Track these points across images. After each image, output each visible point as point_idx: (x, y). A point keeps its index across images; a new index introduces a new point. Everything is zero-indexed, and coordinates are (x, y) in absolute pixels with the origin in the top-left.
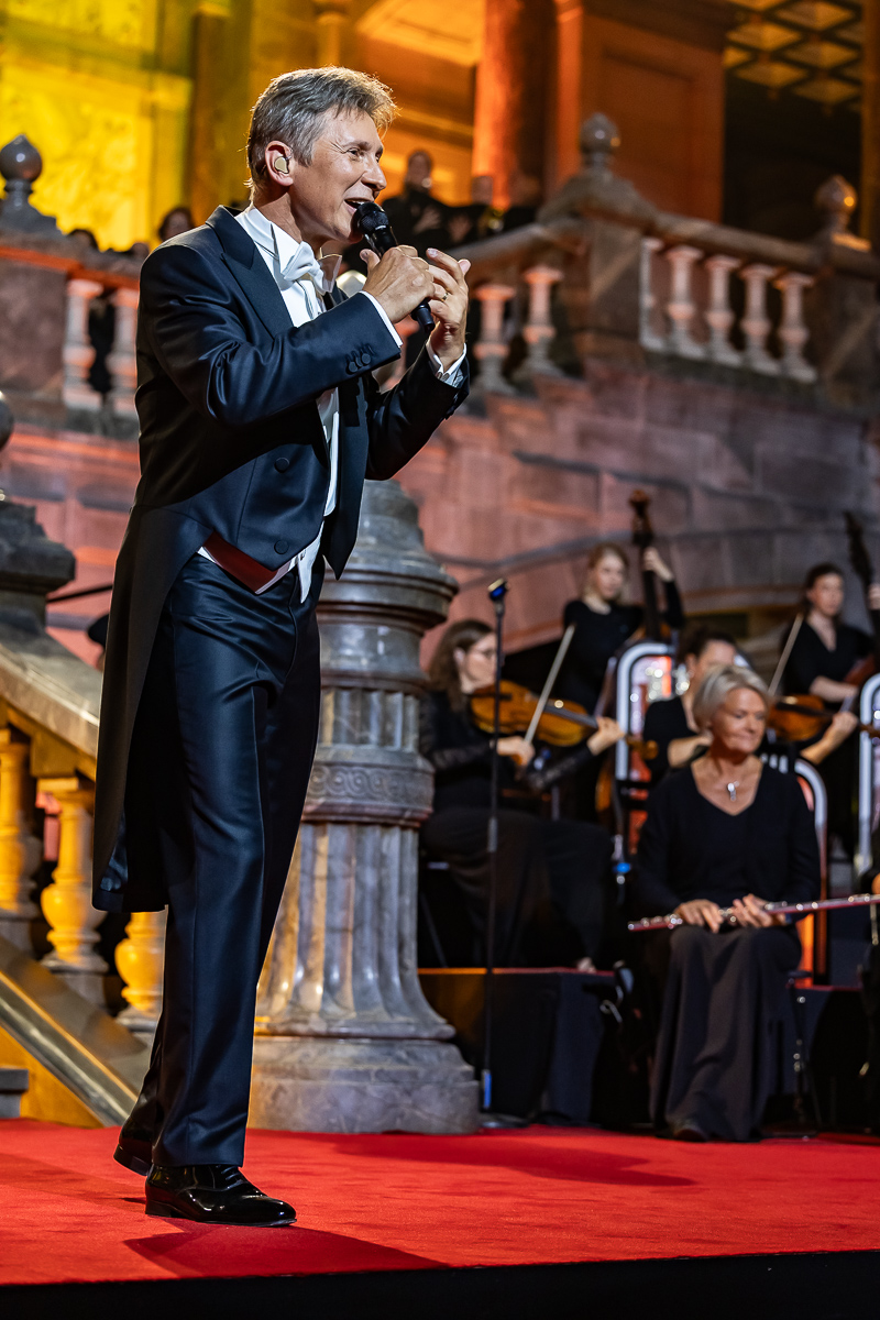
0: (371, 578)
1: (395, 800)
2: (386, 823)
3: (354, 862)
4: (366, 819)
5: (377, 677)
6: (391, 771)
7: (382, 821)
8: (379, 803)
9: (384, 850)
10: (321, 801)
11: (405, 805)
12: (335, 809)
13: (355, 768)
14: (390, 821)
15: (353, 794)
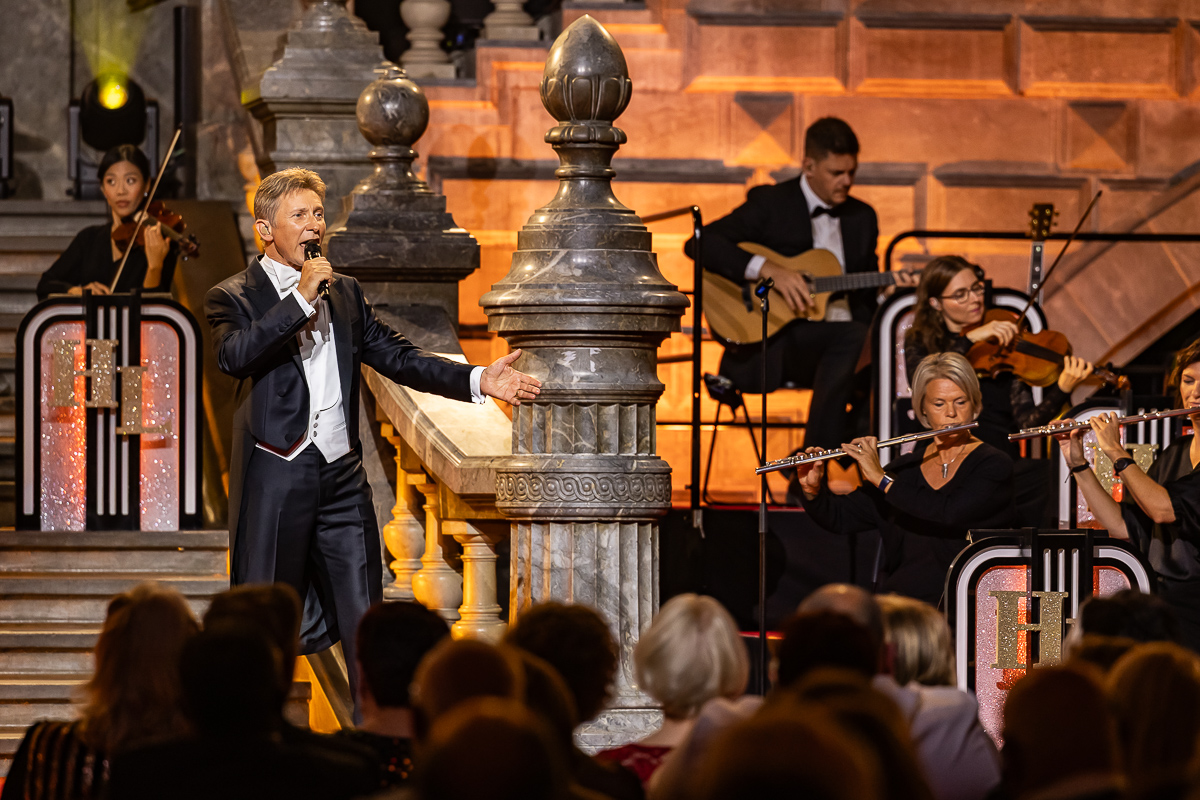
0: (570, 309)
1: (604, 502)
2: (604, 521)
3: (573, 556)
4: (580, 519)
5: (587, 393)
6: (599, 476)
7: (596, 519)
8: (589, 505)
9: (604, 544)
10: (538, 505)
11: (617, 505)
12: (551, 511)
13: (566, 476)
14: (603, 519)
15: (564, 497)
